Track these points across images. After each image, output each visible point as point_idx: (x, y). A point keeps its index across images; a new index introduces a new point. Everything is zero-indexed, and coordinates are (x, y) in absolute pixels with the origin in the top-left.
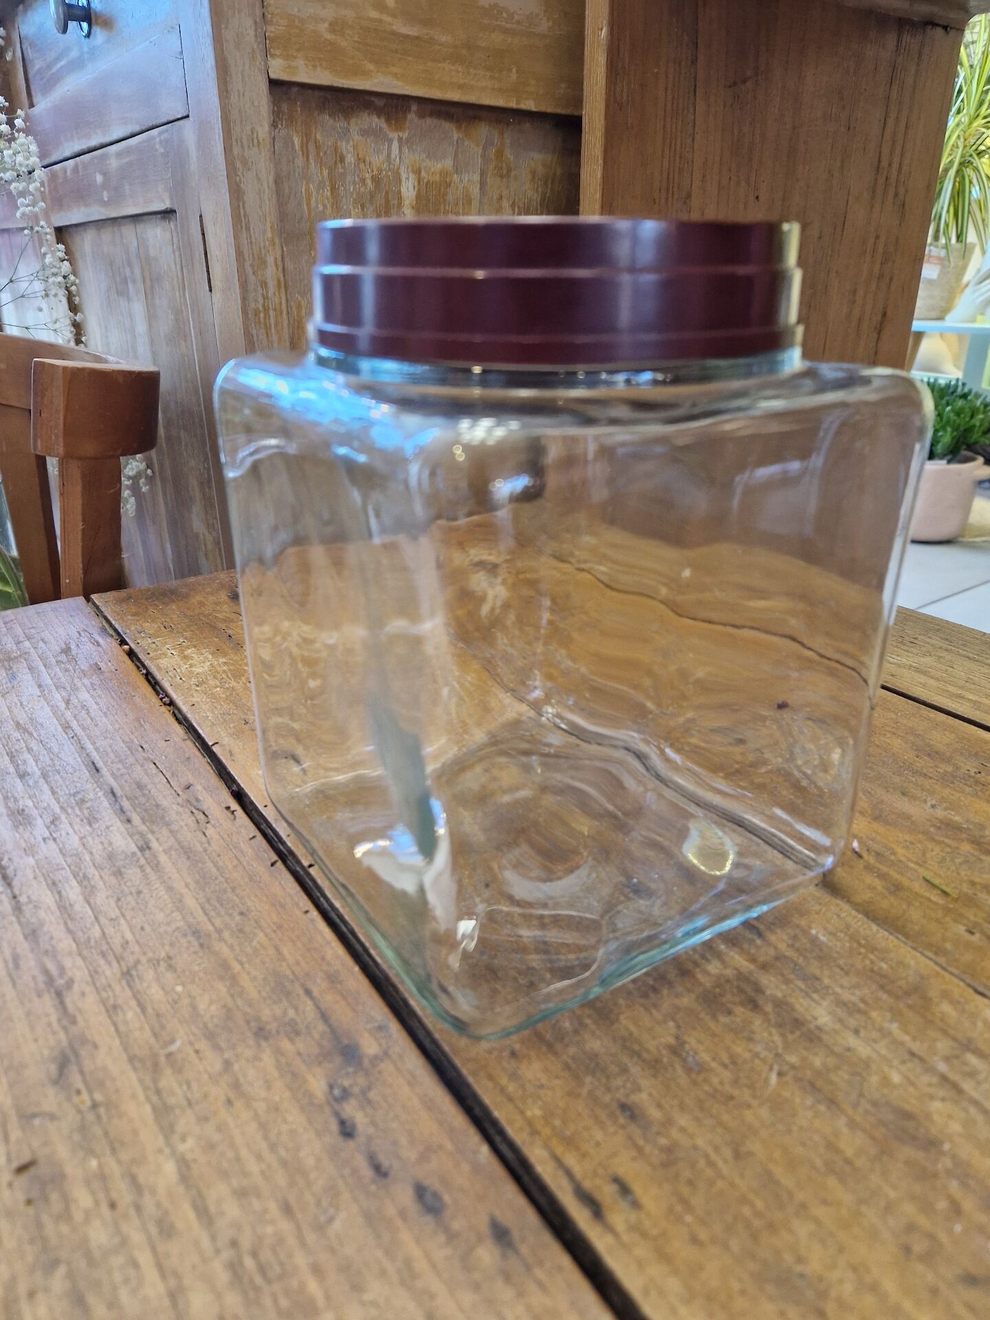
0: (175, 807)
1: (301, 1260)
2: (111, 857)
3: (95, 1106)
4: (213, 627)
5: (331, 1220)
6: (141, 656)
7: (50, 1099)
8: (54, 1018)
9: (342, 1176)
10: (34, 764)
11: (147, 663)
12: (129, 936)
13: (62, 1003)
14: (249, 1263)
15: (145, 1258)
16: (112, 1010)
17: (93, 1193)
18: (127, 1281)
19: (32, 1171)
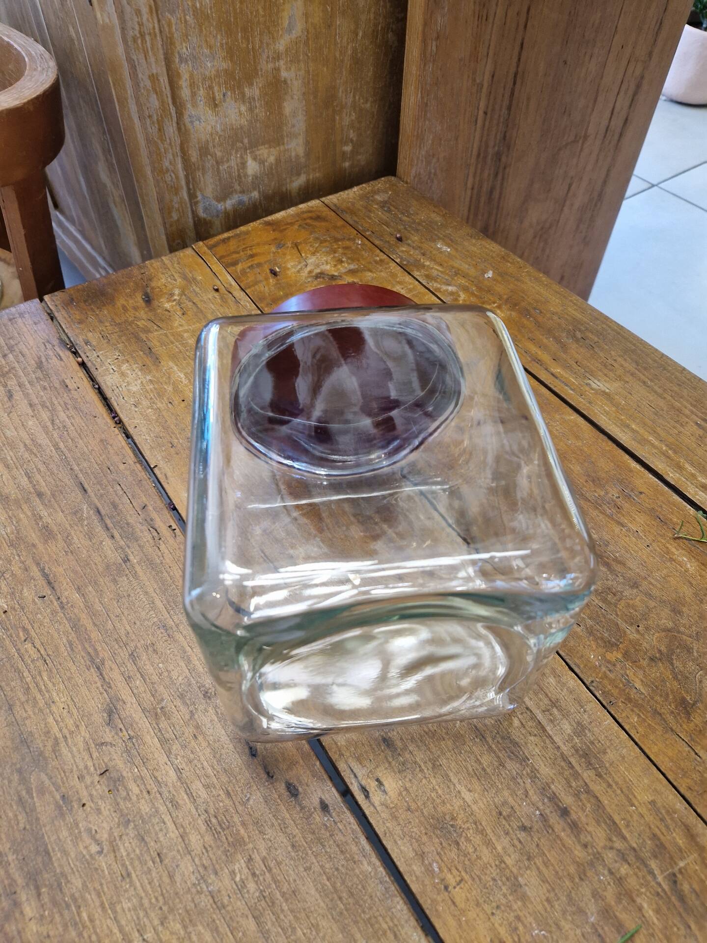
0: (139, 526)
1: (236, 819)
2: (108, 567)
3: (130, 738)
4: (138, 339)
5: (248, 800)
6: (92, 370)
7: (108, 735)
8: (99, 684)
9: (252, 777)
10: (44, 484)
11: (99, 379)
12: (128, 628)
13: (101, 674)
14: (214, 820)
15: (167, 819)
16: (128, 679)
17: (138, 786)
18: (161, 830)
19: (107, 773)
